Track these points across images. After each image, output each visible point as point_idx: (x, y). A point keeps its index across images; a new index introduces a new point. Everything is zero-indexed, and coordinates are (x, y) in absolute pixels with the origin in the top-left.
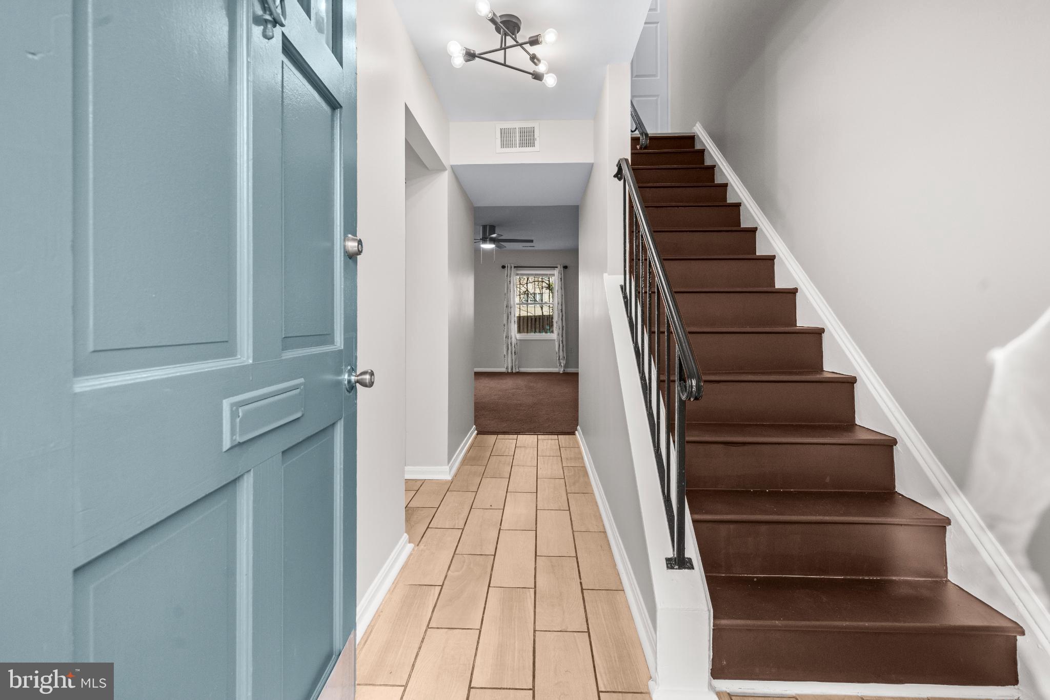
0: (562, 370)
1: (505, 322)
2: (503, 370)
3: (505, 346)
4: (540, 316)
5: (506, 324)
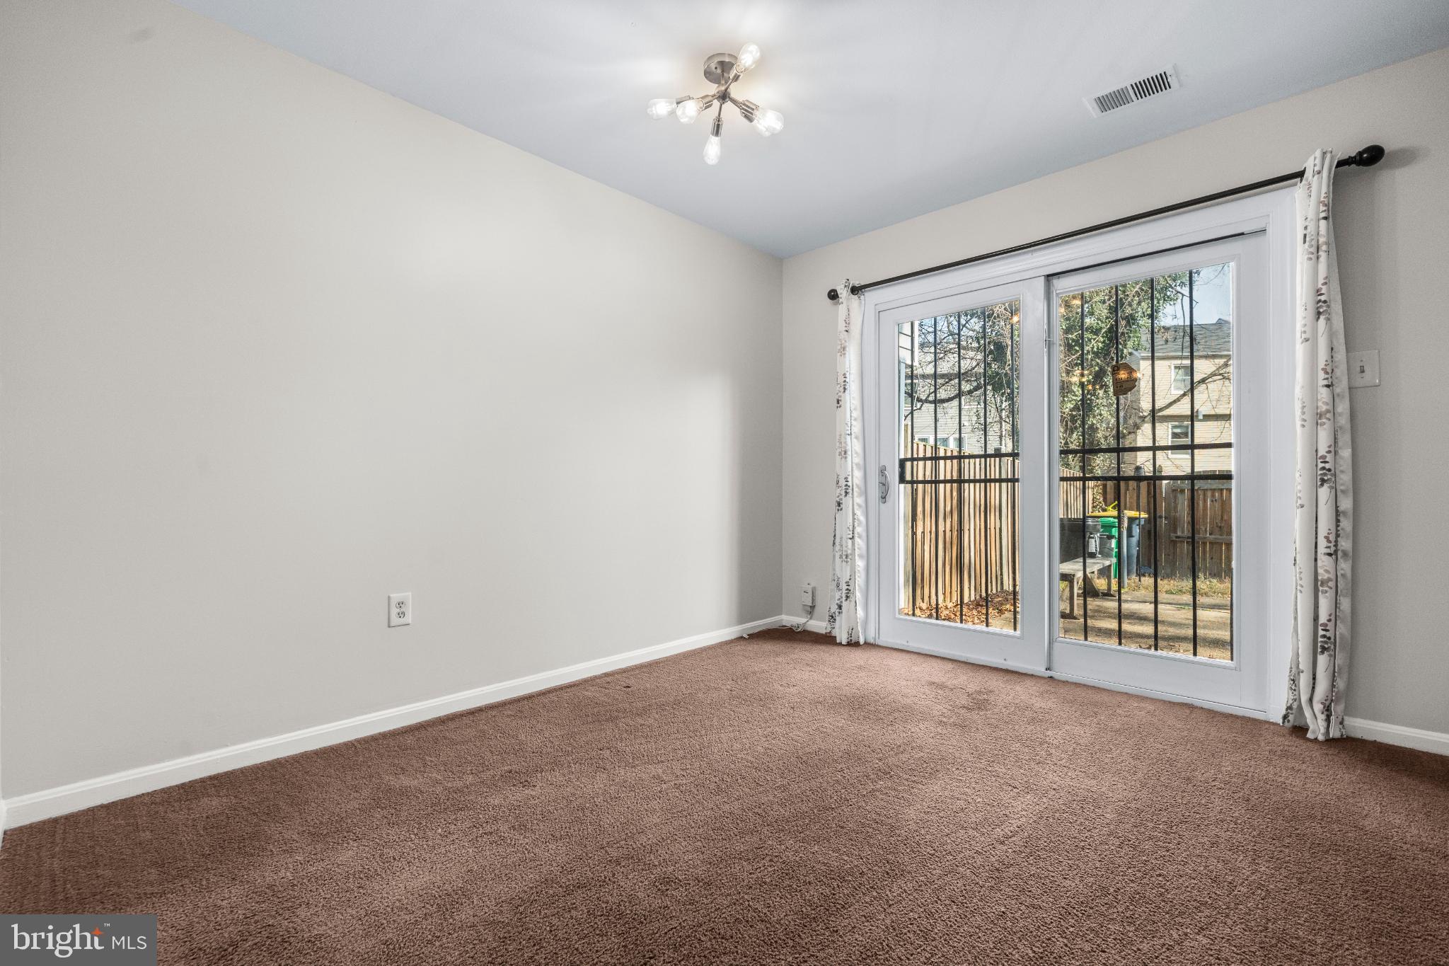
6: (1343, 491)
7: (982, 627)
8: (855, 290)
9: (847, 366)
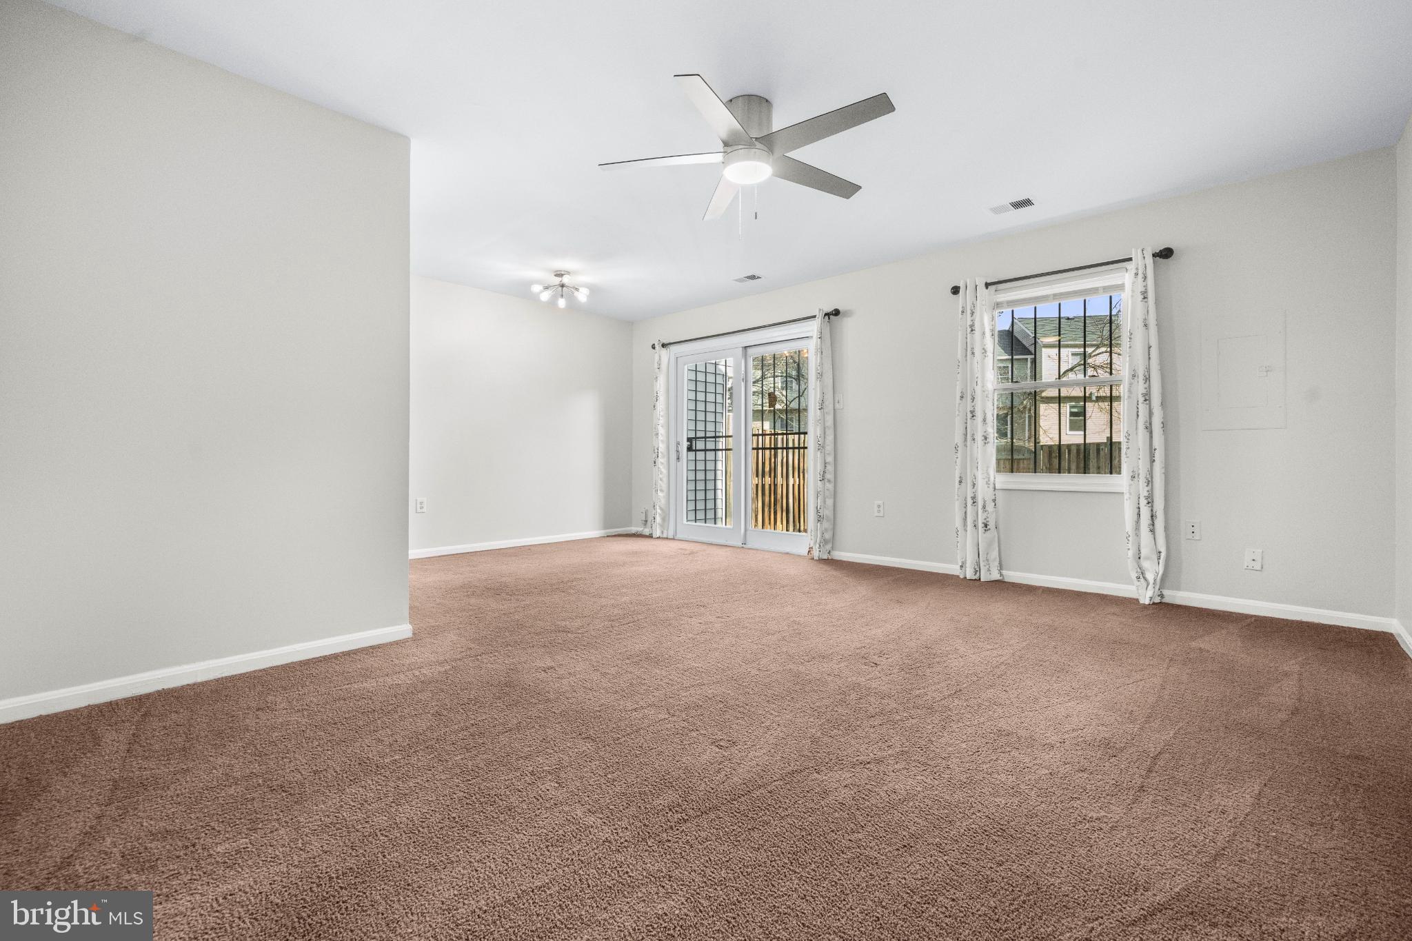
0: (1150, 593)
1: (958, 439)
2: (953, 569)
3: (957, 505)
4: (1078, 445)
5: (960, 444)
6: (828, 454)
7: (714, 525)
8: (664, 345)
9: (658, 387)
